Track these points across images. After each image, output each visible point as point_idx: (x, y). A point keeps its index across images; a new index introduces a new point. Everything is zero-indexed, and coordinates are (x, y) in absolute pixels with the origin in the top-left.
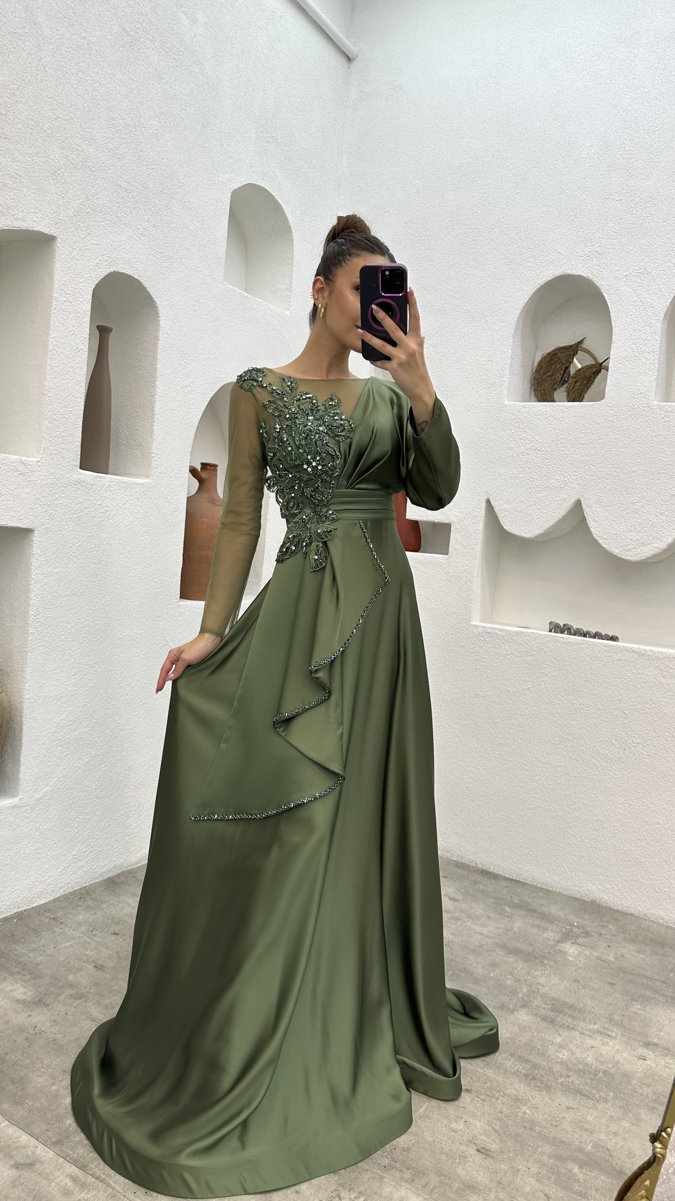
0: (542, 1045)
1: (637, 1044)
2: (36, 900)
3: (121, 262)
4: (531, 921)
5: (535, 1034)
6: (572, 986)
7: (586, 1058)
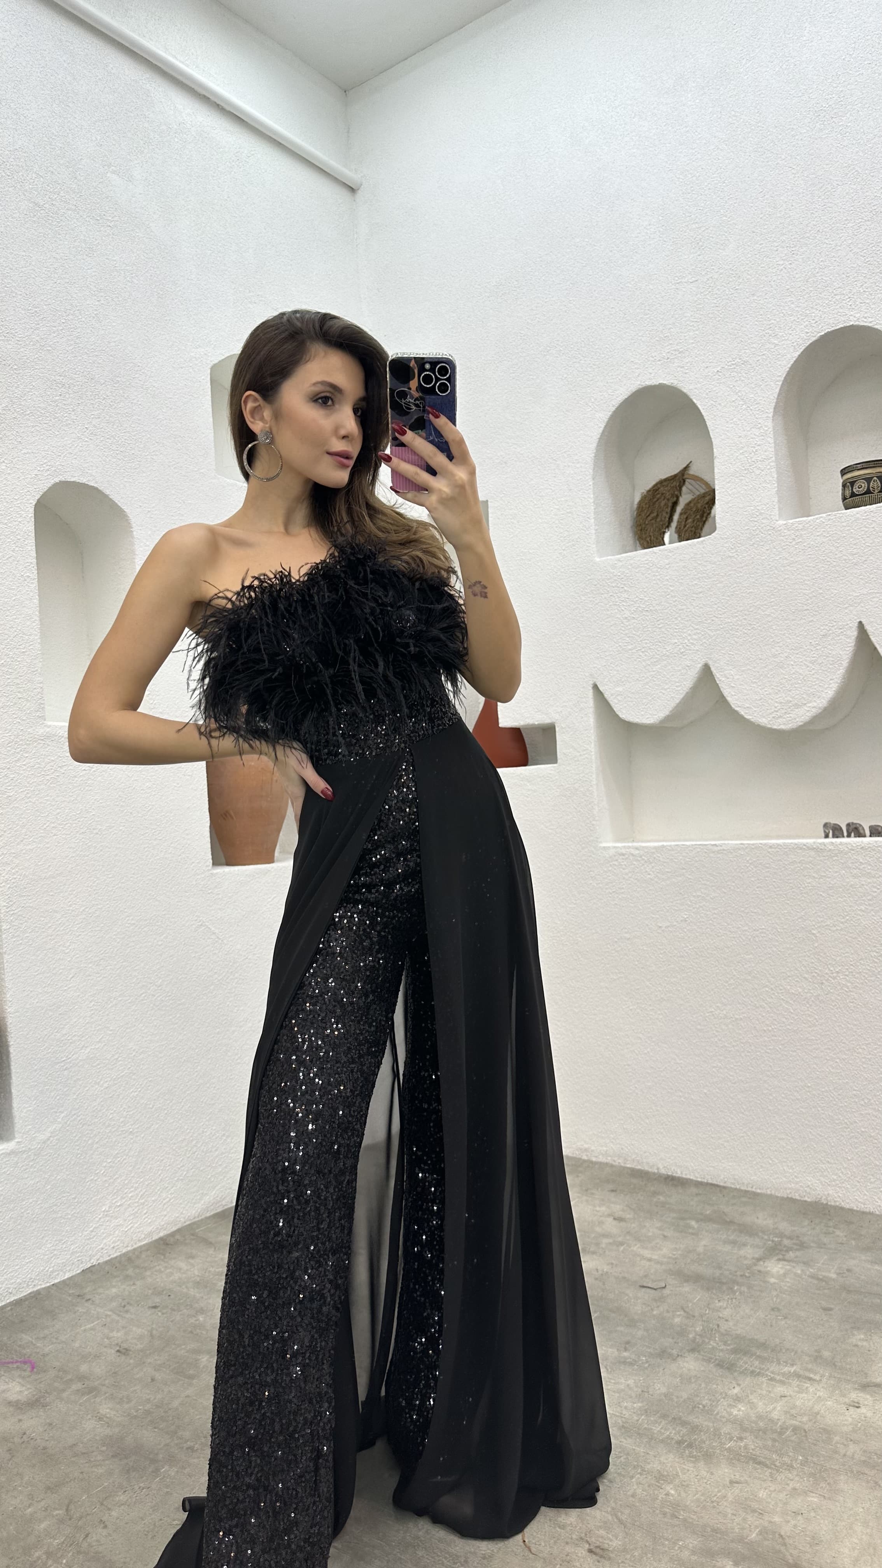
0: (710, 1400)
1: (849, 1386)
2: (58, 1274)
3: (68, 469)
4: (725, 1237)
5: (703, 1385)
6: (769, 1316)
7: (770, 1412)
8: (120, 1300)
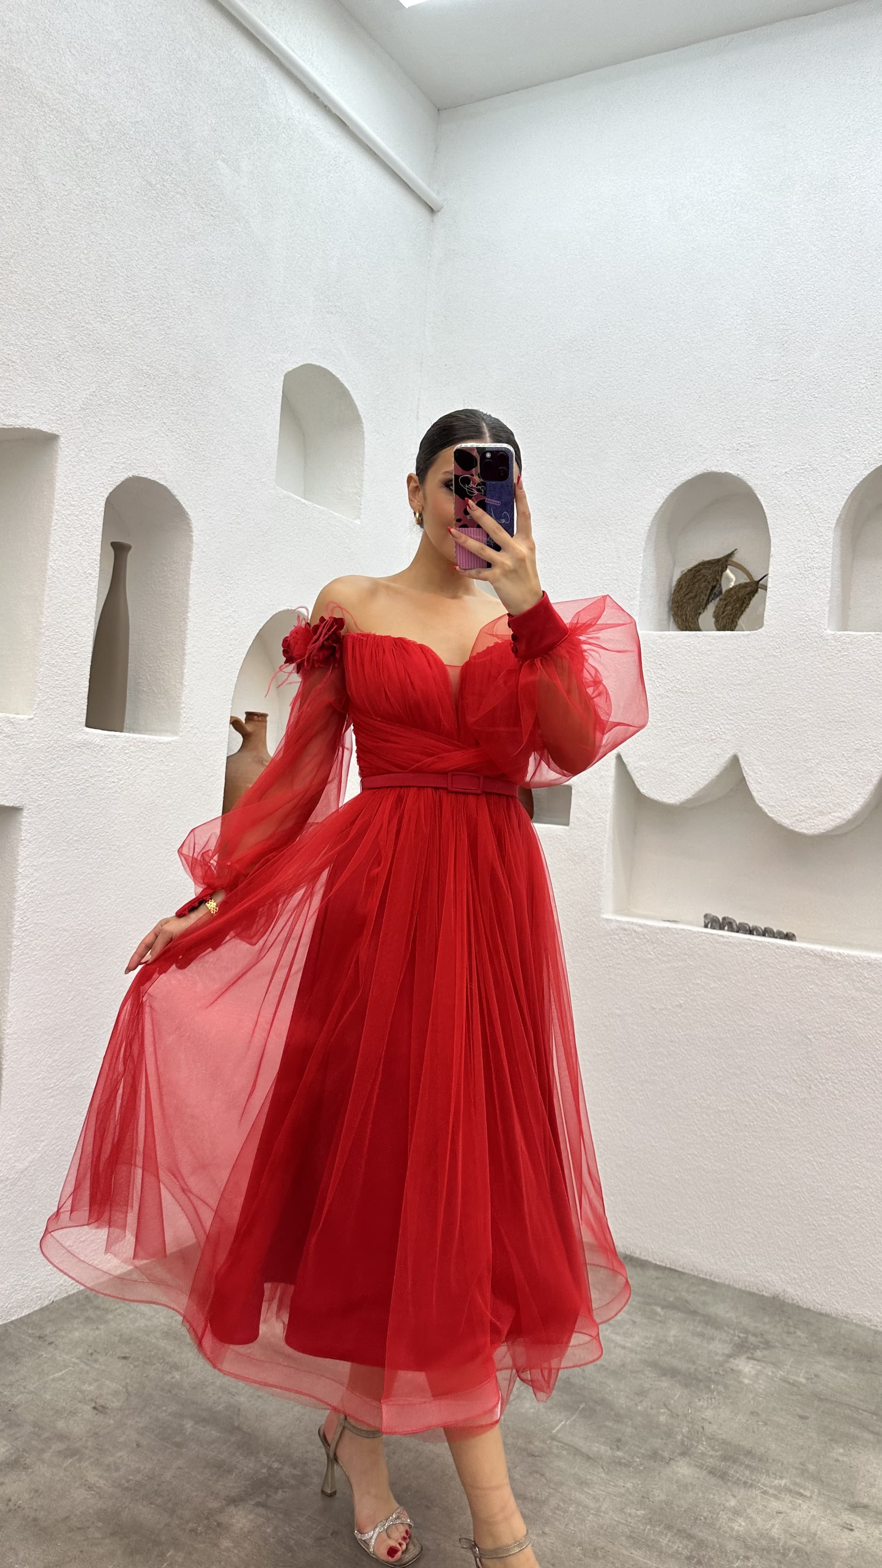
0: (710, 1512)
1: (839, 1506)
3: (142, 465)
4: (692, 1327)
5: (700, 1495)
6: (750, 1421)
7: (770, 1530)
8: (87, 1347)
